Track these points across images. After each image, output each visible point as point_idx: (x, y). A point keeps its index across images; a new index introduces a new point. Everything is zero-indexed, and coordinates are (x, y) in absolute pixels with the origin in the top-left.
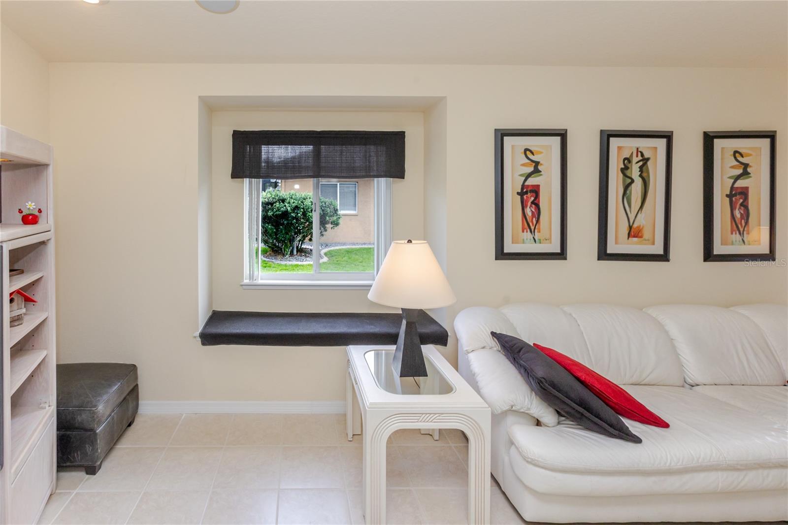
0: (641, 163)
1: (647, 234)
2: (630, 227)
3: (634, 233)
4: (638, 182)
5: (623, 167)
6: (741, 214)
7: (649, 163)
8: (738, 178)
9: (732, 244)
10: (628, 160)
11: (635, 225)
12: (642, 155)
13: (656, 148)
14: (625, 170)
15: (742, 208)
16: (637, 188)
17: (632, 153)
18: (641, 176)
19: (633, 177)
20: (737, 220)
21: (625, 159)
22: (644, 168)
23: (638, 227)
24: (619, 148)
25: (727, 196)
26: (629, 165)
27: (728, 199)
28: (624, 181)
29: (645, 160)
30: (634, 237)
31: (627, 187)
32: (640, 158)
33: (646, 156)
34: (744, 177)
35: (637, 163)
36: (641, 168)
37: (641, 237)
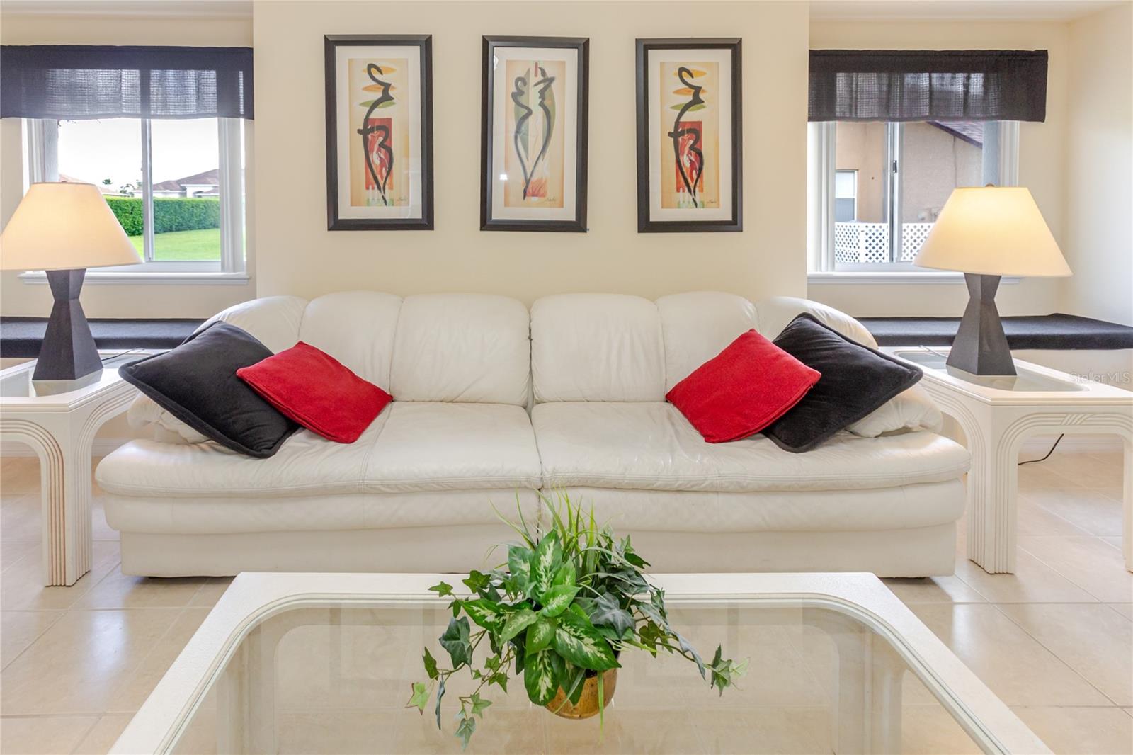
0: (542, 86)
1: (551, 191)
2: (527, 182)
3: (532, 189)
4: (538, 113)
5: (515, 90)
6: (692, 163)
7: (554, 85)
8: (685, 108)
9: (678, 206)
10: (522, 80)
11: (535, 178)
12: (543, 73)
13: (563, 63)
14: (517, 96)
15: (692, 152)
16: (536, 123)
17: (529, 70)
18: (541, 104)
19: (531, 107)
20: (684, 170)
21: (518, 80)
22: (547, 93)
23: (539, 181)
24: (509, 63)
25: (670, 135)
26: (524, 89)
27: (671, 140)
28: (517, 113)
29: (548, 82)
30: (533, 195)
31: (522, 121)
32: (540, 78)
33: (549, 75)
34: (695, 106)
35: (536, 85)
36: (542, 92)
37: (543, 196)
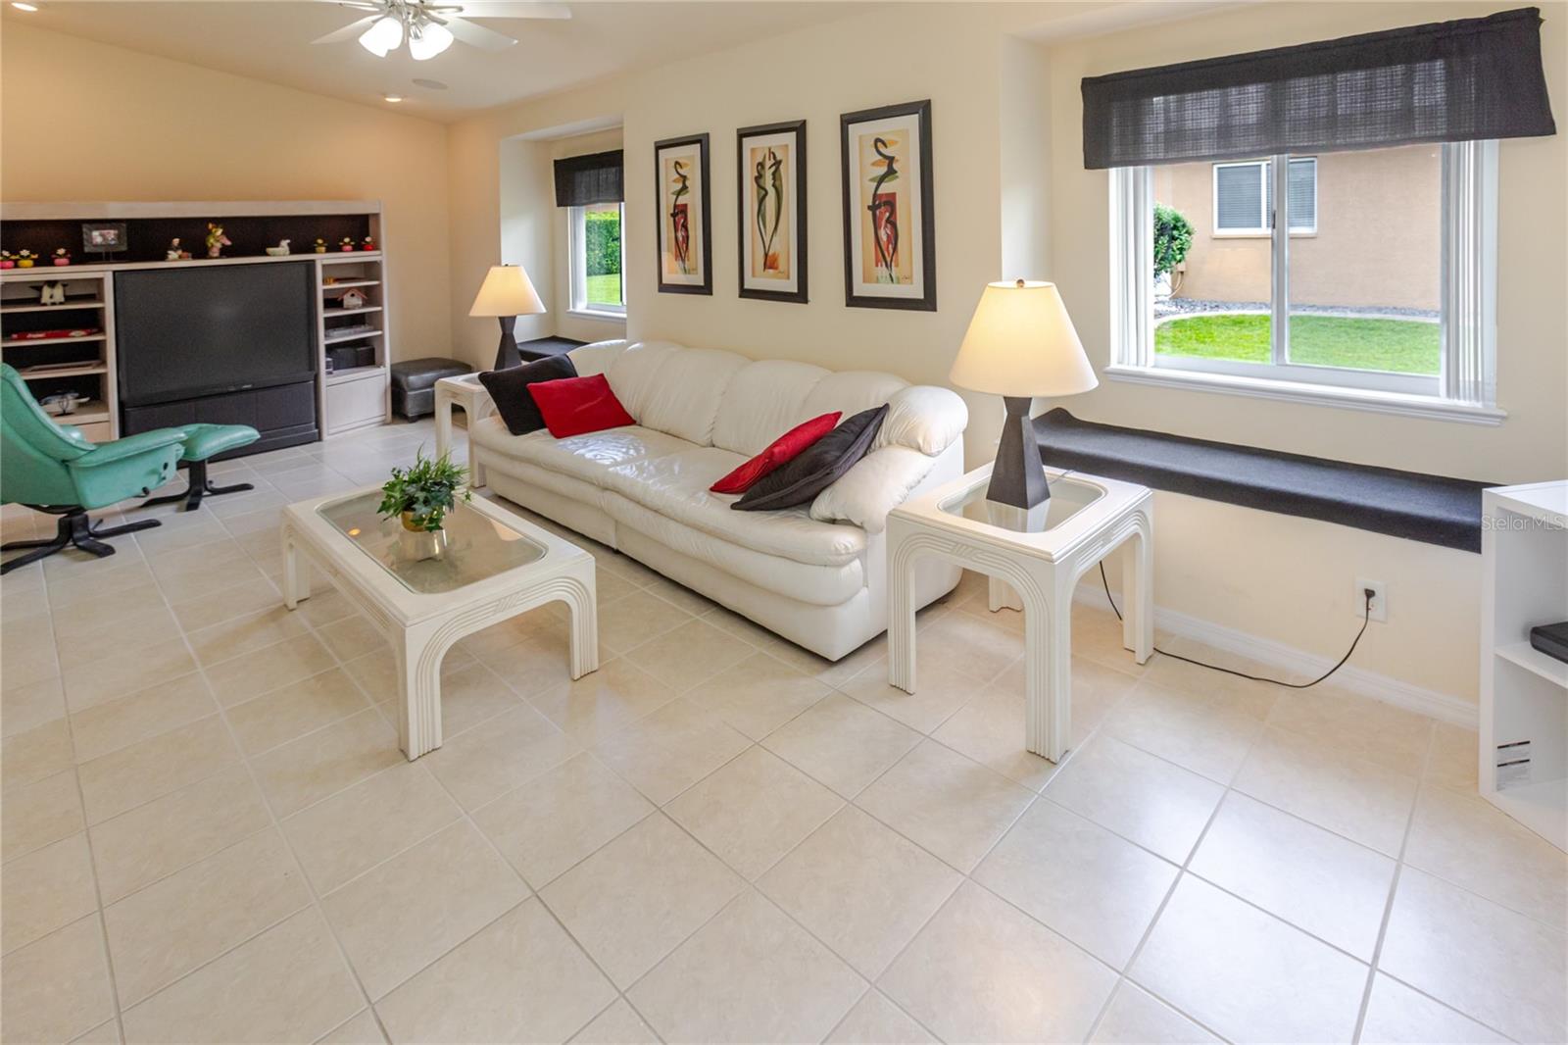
0: (773, 168)
1: (782, 263)
2: (766, 255)
3: (770, 263)
4: (772, 192)
5: (756, 174)
6: (888, 236)
7: (782, 167)
8: (881, 180)
9: (877, 281)
10: (761, 165)
11: (770, 253)
12: (775, 157)
13: (787, 146)
14: (759, 178)
15: (889, 225)
16: (771, 202)
17: (765, 157)
18: (774, 185)
19: (767, 188)
20: (882, 243)
21: (759, 164)
22: (777, 175)
23: (774, 255)
24: (752, 151)
25: (869, 208)
26: (762, 173)
27: (870, 213)
28: (758, 193)
29: (778, 163)
30: (771, 268)
31: (761, 201)
32: (772, 161)
33: (778, 158)
34: (890, 177)
35: (770, 168)
36: (774, 174)
37: (776, 268)
